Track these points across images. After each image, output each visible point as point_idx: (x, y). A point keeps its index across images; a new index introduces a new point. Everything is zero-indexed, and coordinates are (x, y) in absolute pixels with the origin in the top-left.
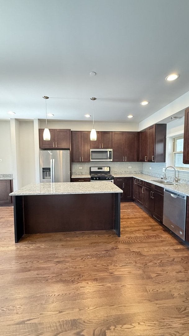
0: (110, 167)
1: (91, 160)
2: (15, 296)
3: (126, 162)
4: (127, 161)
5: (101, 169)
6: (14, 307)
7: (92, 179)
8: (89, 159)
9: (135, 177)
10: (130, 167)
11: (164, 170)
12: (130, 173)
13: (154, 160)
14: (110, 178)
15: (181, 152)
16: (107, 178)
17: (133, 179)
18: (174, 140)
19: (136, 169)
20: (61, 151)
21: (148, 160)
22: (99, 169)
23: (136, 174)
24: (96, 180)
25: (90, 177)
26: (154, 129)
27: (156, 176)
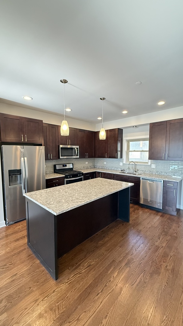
0: (73, 164)
1: (61, 157)
2: (150, 315)
3: (87, 158)
4: (89, 157)
5: (66, 166)
6: (163, 321)
7: (66, 177)
8: (57, 156)
9: (100, 171)
10: (87, 163)
11: (121, 164)
12: (87, 168)
13: (117, 156)
14: (81, 175)
15: (134, 151)
16: (79, 175)
17: (96, 173)
18: (128, 141)
19: (91, 164)
20: (37, 147)
21: (109, 156)
22: (63, 166)
23: (91, 168)
24: (70, 178)
25: (64, 176)
26: (117, 132)
27: (113, 169)
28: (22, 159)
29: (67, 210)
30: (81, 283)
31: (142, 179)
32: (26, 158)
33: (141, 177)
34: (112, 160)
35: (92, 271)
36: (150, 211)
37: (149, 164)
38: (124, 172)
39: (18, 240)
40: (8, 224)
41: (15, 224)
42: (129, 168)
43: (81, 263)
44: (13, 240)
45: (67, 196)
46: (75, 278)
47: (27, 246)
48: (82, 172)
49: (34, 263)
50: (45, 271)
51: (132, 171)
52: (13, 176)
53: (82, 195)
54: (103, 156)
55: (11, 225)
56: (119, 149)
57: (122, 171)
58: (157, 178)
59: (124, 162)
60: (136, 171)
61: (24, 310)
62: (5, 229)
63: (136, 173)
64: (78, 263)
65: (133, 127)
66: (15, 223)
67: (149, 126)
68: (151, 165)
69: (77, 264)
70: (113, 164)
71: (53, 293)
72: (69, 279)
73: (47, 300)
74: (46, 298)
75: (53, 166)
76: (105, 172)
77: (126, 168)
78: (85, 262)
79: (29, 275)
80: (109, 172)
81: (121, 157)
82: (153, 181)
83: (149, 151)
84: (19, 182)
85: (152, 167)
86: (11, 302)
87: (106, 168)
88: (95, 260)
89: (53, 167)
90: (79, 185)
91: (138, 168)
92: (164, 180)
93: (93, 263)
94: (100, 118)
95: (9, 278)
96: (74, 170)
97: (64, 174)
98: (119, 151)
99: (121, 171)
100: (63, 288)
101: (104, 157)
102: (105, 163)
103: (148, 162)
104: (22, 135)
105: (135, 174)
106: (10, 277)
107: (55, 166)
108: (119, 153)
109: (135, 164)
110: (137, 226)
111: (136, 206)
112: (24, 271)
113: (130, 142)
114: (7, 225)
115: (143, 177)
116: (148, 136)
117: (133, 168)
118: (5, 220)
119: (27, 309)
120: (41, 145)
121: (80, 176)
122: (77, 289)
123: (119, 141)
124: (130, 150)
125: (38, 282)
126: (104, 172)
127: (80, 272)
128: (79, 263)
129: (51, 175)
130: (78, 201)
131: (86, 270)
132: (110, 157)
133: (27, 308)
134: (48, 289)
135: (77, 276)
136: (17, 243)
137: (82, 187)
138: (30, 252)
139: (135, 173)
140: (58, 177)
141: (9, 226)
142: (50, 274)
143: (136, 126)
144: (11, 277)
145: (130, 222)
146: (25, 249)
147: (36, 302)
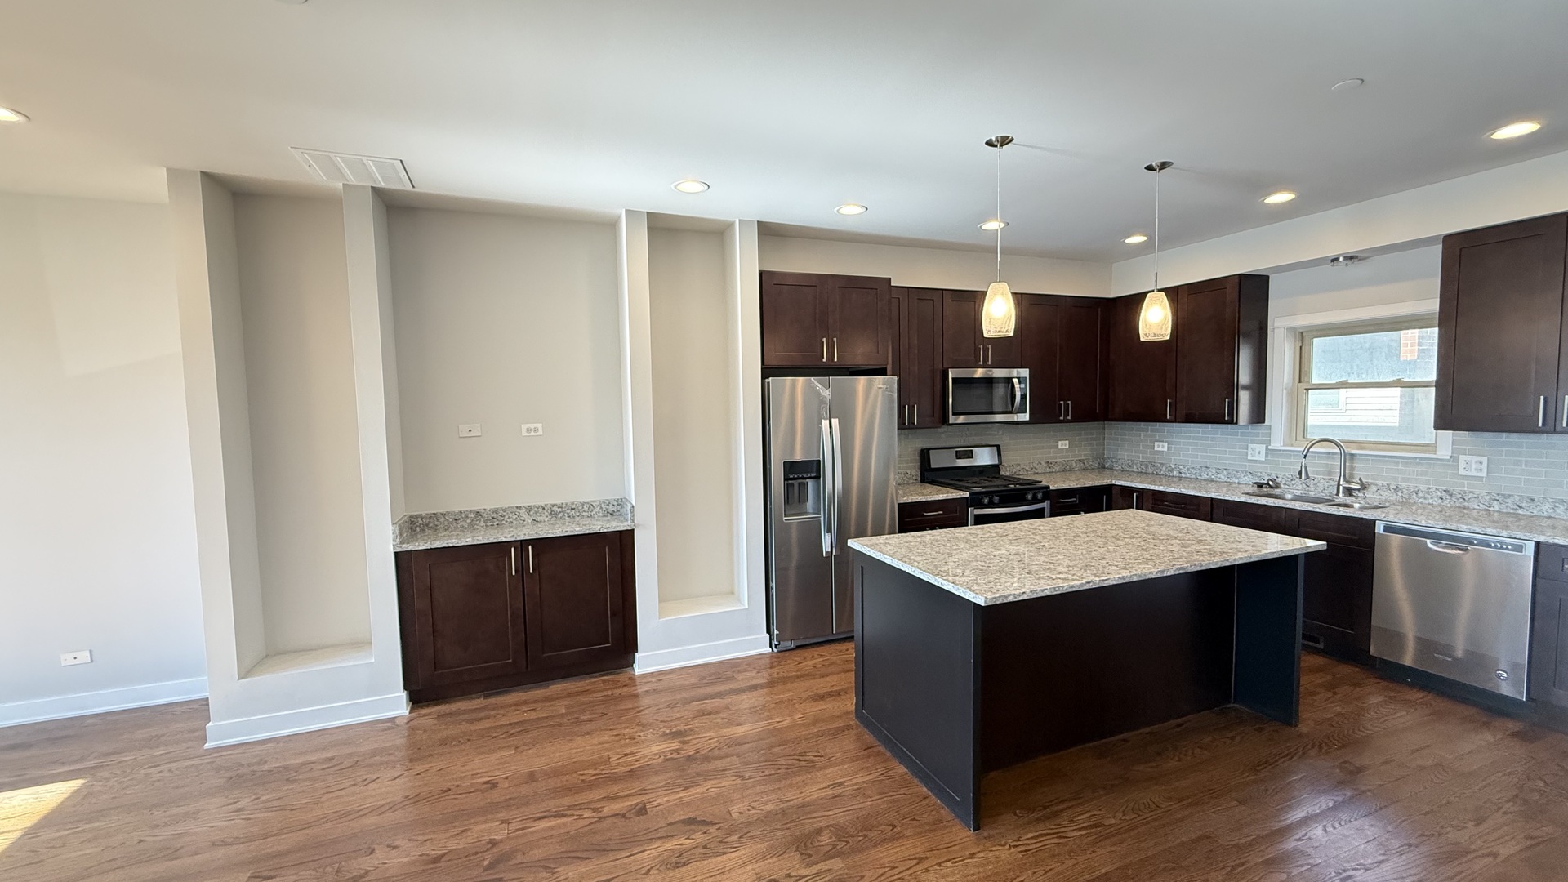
0: (998, 447)
1: (952, 419)
3: (1069, 422)
4: (1074, 420)
5: (970, 455)
7: (975, 500)
8: (938, 413)
9: (1133, 485)
10: (1063, 445)
11: (1257, 452)
12: (1066, 470)
13: (1231, 414)
14: (1040, 496)
15: (1343, 385)
16: (1029, 497)
17: (1114, 492)
18: (1303, 338)
19: (1085, 452)
20: (862, 380)
21: (1187, 415)
22: (959, 456)
23: (1085, 469)
24: (991, 505)
25: (967, 495)
26: (1231, 294)
27: (1205, 476)
28: (825, 423)
29: (1020, 595)
30: (1069, 863)
31: (1387, 529)
32: (835, 422)
33: (1382, 520)
34: (1204, 433)
35: (1108, 841)
36: (1443, 704)
37: (1444, 452)
38: (1277, 491)
39: (821, 697)
40: (776, 645)
41: (798, 651)
42: (1303, 474)
43: (1062, 811)
44: (804, 695)
45: (1005, 560)
46: (1041, 844)
47: (853, 722)
48: (1044, 483)
49: (889, 770)
50: (929, 799)
51: (1322, 487)
52: (793, 485)
53: (1066, 562)
54: (1150, 414)
55: (787, 654)
56: (1244, 376)
57: (1260, 485)
58: (1489, 531)
59: (1276, 444)
60: (1349, 492)
61: (887, 869)
62: (768, 661)
63: (1349, 500)
64: (1048, 806)
65: (1335, 260)
66: (798, 647)
67: (1441, 246)
68: (1454, 459)
69: (1045, 808)
70: (1206, 451)
71: (969, 858)
72: (1019, 840)
73: (951, 867)
74: (949, 864)
75: (917, 453)
76: (1161, 488)
77: (1283, 472)
78: (1078, 810)
79: (883, 796)
80: (1184, 491)
81: (1259, 415)
82: (1460, 543)
83: (1440, 385)
84: (810, 505)
85: (1462, 472)
86: (848, 842)
87: (1164, 470)
88: (1120, 815)
89: (918, 458)
90: (1042, 528)
91: (1361, 472)
92: (1542, 539)
93: (1113, 821)
94: (1137, 239)
95: (826, 788)
96: (1002, 473)
97: (966, 489)
98: (1245, 388)
99: (1255, 488)
100: (1003, 857)
101: (1160, 418)
102: (1161, 447)
103: (1435, 445)
104: (824, 340)
105: (1346, 506)
106: (825, 785)
107: (925, 455)
108: (1244, 399)
109: (1346, 452)
110: (1339, 748)
111: (1345, 669)
112: (864, 782)
113: (1316, 341)
114: (775, 650)
115: (1391, 518)
116: (1433, 305)
117: (1330, 473)
118: (768, 631)
119: (897, 871)
120: (882, 372)
121: (1035, 501)
122: (1052, 872)
123: (1247, 335)
124: (1315, 381)
125: (914, 819)
126: (1156, 488)
127: (1064, 835)
128: (1055, 808)
129: (912, 488)
130: (1054, 577)
131: (1083, 833)
132: (1190, 419)
133: (897, 867)
134: (952, 844)
135: (1053, 841)
136: (822, 706)
137: (1057, 538)
138: (869, 737)
139: (1341, 498)
140: (941, 497)
141: (779, 654)
142: (953, 811)
143: (1351, 258)
144: (829, 786)
145: (1303, 728)
146: (849, 727)
147: (918, 863)
